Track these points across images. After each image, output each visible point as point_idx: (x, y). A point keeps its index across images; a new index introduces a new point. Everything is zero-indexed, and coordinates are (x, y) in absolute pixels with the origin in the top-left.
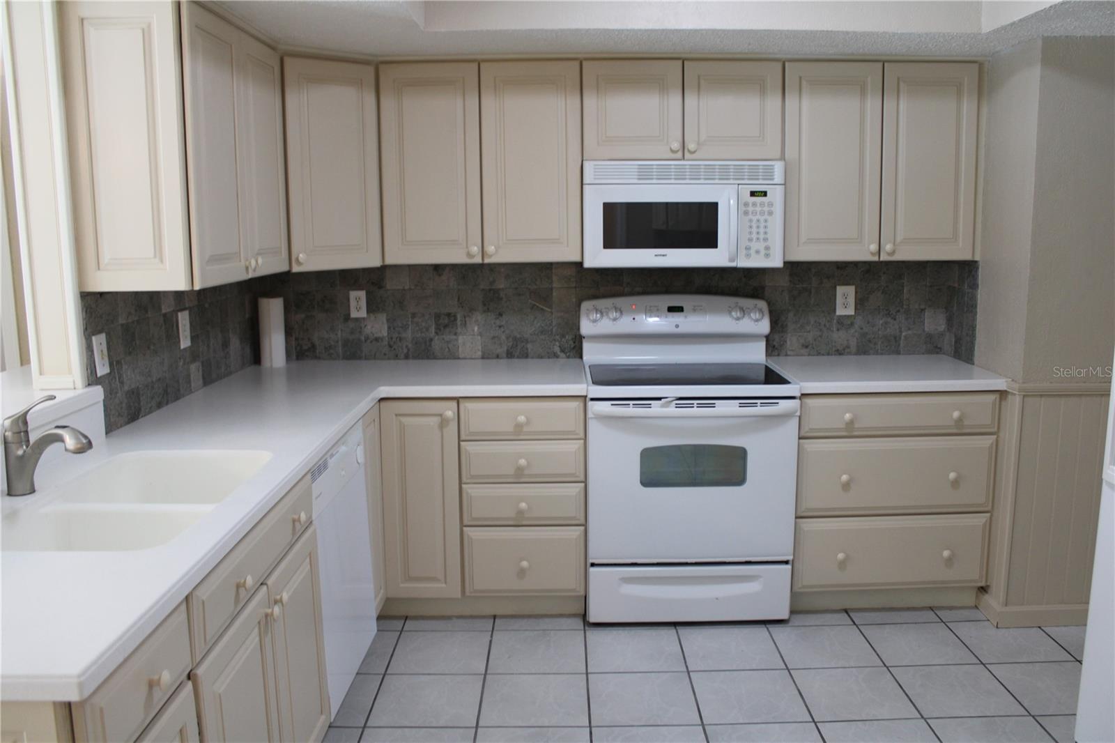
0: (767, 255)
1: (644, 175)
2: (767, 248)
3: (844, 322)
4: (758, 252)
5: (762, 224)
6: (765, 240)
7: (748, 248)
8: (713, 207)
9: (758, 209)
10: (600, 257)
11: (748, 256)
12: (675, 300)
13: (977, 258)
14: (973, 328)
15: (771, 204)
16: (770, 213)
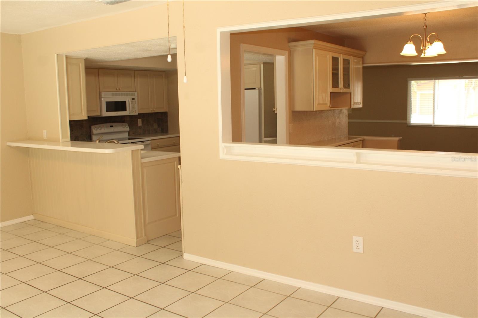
0: (135, 112)
1: (113, 95)
2: (135, 111)
3: (140, 127)
4: (134, 111)
5: (134, 106)
6: (135, 109)
7: (132, 111)
8: (125, 102)
9: (133, 102)
10: (106, 114)
11: (132, 112)
12: (111, 124)
13: (167, 111)
14: (167, 126)
15: (135, 101)
16: (135, 103)
